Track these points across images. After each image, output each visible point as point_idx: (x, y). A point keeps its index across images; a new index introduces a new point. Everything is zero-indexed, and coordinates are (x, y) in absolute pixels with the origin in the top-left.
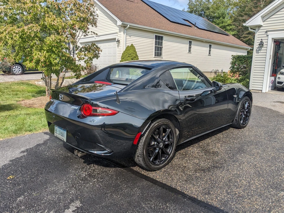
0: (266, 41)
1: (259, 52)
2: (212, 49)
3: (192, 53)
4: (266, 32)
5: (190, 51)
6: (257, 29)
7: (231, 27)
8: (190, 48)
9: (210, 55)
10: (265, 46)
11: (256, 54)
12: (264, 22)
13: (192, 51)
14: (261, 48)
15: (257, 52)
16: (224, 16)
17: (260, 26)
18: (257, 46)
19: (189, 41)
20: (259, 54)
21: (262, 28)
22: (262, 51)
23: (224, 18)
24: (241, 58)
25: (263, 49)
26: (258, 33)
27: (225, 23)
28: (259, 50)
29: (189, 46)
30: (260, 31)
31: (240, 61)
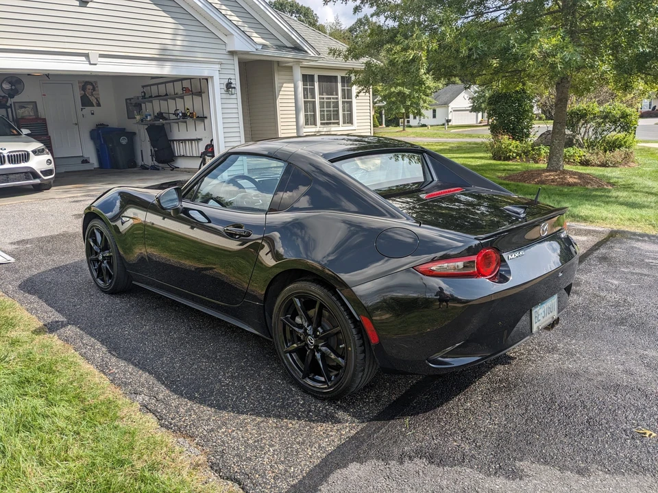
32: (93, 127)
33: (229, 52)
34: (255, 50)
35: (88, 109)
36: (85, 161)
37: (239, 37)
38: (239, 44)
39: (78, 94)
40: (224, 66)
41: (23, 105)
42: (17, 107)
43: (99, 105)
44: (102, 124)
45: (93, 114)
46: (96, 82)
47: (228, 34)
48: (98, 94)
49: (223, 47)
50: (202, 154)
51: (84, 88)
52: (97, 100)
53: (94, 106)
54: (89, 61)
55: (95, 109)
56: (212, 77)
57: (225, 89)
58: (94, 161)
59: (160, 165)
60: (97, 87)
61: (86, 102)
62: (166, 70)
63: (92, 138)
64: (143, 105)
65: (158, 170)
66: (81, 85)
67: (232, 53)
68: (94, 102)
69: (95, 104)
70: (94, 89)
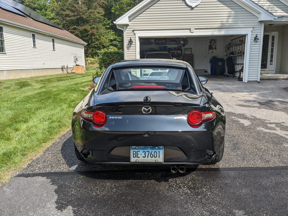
0: (134, 39)
1: (130, 48)
2: (55, 44)
3: (37, 48)
4: (133, 31)
5: (34, 45)
6: (125, 28)
7: (55, 21)
8: (34, 41)
9: (55, 51)
10: (134, 43)
11: (127, 50)
12: (130, 21)
13: (36, 45)
14: (131, 45)
15: (128, 49)
16: (46, 8)
17: (127, 25)
18: (127, 43)
19: (32, 34)
20: (130, 50)
21: (128, 27)
22: (131, 48)
23: (46, 10)
24: (108, 53)
25: (132, 46)
26: (126, 32)
27: (48, 15)
28: (129, 47)
29: (33, 39)
30: (127, 29)
31: (107, 56)
32: (211, 58)
33: (259, 21)
34: (273, 19)
35: (211, 50)
36: (206, 72)
37: (264, 14)
38: (264, 17)
39: (208, 44)
40: (254, 29)
41: (186, 49)
42: (185, 50)
43: (216, 49)
44: (215, 57)
45: (212, 52)
46: (216, 40)
47: (259, 13)
48: (216, 44)
49: (256, 19)
50: (240, 70)
51: (211, 42)
52: (215, 47)
53: (213, 49)
54: (191, 32)
55: (214, 50)
56: (247, 34)
57: (254, 40)
58: (209, 72)
59: (230, 75)
60: (216, 41)
61: (211, 48)
62: (223, 33)
63: (210, 62)
64: (230, 48)
65: (228, 77)
66: (210, 41)
67: (261, 22)
68: (214, 47)
69: (214, 49)
70: (215, 43)
